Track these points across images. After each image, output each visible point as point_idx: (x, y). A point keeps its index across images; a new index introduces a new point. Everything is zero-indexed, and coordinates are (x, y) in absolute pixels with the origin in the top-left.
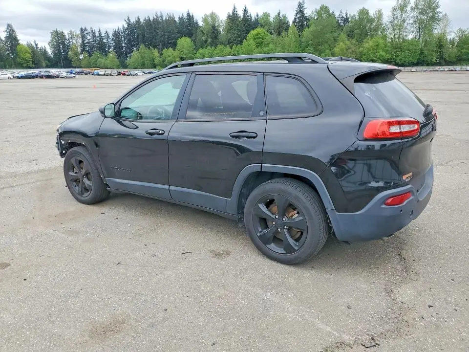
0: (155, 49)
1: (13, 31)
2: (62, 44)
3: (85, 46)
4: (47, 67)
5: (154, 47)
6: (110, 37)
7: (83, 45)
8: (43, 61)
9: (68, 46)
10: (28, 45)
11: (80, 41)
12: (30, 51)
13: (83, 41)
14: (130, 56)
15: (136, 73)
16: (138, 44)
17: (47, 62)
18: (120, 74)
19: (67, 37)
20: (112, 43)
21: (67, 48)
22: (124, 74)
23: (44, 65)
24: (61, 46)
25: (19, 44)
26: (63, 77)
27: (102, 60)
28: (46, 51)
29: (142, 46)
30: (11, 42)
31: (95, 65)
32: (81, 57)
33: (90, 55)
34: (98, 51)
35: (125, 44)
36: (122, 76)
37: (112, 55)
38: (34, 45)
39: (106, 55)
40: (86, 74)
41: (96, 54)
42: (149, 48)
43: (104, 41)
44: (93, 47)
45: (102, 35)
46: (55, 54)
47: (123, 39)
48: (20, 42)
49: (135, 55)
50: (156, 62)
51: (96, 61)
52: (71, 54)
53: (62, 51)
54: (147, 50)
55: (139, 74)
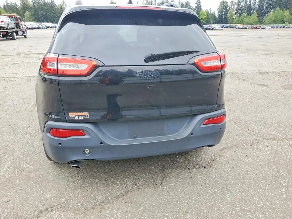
0: (287, 10)
1: (200, 3)
2: (225, 9)
3: (238, 10)
4: (213, 23)
5: (287, 9)
6: (257, 3)
7: (238, 9)
8: (212, 20)
9: (228, 10)
10: (206, 11)
11: (236, 7)
12: (206, 14)
13: (238, 6)
14: (267, 16)
15: (265, 27)
16: (275, 7)
17: (214, 20)
18: (253, 28)
19: (229, 5)
20: (257, 7)
21: (227, 11)
22: (256, 28)
23: (212, 22)
24: (224, 11)
25: (201, 10)
26: (216, 29)
27: (247, 19)
28: (214, 14)
29: (278, 8)
30: (198, 9)
31: (241, 22)
32: (234, 17)
33: (240, 16)
34: (246, 13)
35: (266, 7)
36: (253, 29)
37: (255, 15)
38: (209, 11)
39: (251, 15)
40: (232, 28)
41: (245, 14)
42: (283, 10)
43: (252, 6)
44: (244, 10)
45: (251, 2)
46: (219, 16)
47: (265, 4)
48: (202, 9)
49: (271, 15)
50: (285, 19)
51: (243, 19)
52: (228, 15)
53: (224, 14)
54: (281, 11)
55: (267, 28)
